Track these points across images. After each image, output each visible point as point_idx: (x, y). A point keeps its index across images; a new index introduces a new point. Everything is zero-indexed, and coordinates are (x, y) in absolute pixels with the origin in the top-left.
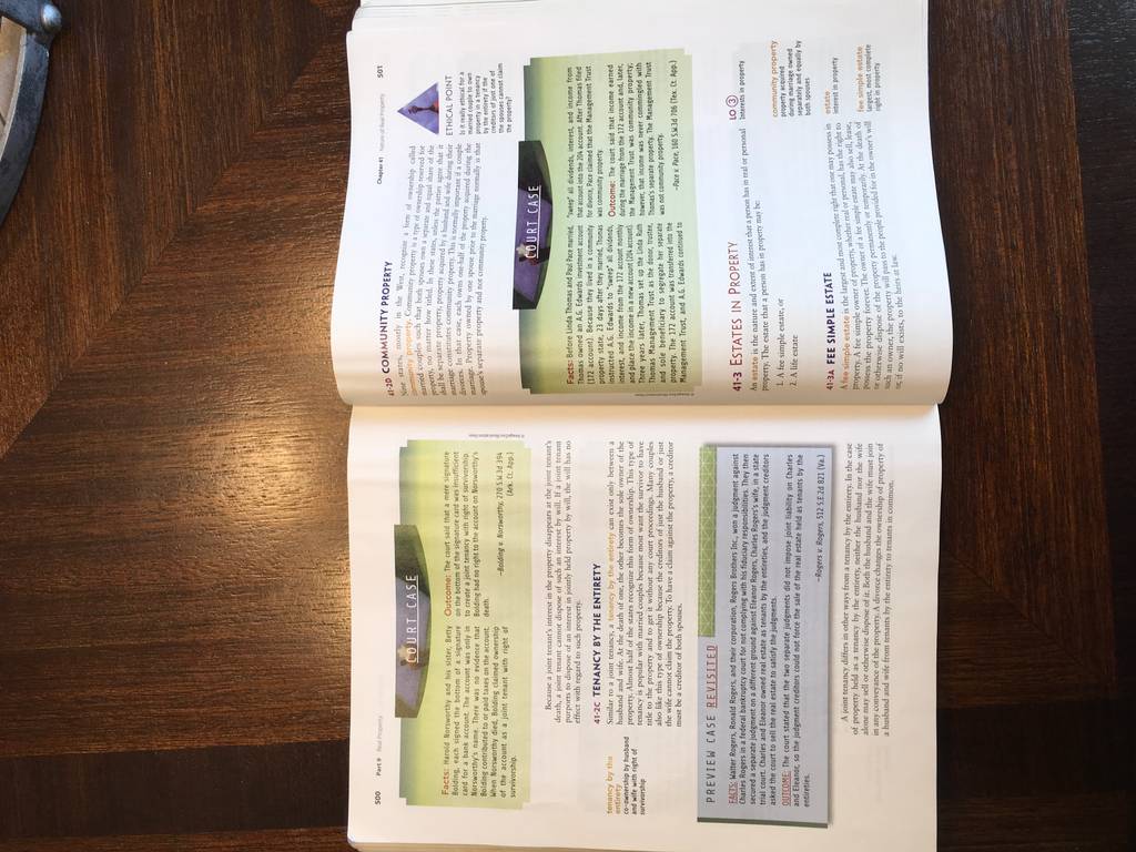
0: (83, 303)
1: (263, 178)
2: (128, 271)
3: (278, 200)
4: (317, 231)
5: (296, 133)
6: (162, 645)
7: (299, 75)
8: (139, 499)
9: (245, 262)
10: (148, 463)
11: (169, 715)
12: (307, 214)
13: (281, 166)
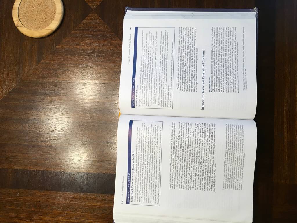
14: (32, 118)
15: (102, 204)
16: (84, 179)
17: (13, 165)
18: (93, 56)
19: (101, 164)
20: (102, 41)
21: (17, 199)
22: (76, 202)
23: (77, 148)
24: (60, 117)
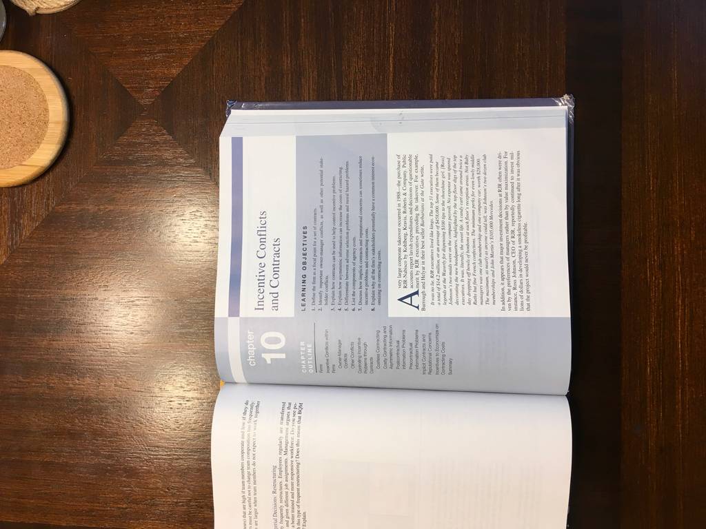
1: (94, 193)
2: (12, 241)
4: (123, 228)
5: (116, 169)
7: (121, 135)
8: (7, 374)
10: (13, 353)
11: (13, 502)
12: (117, 217)
13: (105, 187)
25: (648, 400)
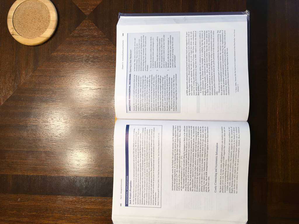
0: (24, 72)
1: (67, 48)
2: (35, 66)
3: (70, 54)
4: (78, 61)
5: (76, 39)
6: (33, 151)
7: (78, 26)
8: (31, 118)
9: (61, 66)
10: (34, 110)
11: (32, 167)
12: (76, 57)
13: (71, 46)
14: (30, 125)
15: (101, 207)
16: (83, 183)
17: (13, 171)
18: (88, 62)
19: (98, 168)
20: (96, 47)
21: (18, 204)
22: (76, 205)
23: (75, 153)
24: (58, 123)
25: (277, 124)
